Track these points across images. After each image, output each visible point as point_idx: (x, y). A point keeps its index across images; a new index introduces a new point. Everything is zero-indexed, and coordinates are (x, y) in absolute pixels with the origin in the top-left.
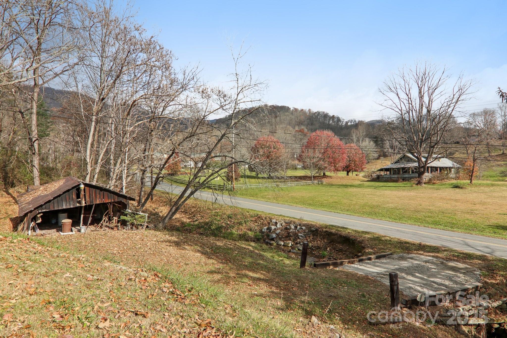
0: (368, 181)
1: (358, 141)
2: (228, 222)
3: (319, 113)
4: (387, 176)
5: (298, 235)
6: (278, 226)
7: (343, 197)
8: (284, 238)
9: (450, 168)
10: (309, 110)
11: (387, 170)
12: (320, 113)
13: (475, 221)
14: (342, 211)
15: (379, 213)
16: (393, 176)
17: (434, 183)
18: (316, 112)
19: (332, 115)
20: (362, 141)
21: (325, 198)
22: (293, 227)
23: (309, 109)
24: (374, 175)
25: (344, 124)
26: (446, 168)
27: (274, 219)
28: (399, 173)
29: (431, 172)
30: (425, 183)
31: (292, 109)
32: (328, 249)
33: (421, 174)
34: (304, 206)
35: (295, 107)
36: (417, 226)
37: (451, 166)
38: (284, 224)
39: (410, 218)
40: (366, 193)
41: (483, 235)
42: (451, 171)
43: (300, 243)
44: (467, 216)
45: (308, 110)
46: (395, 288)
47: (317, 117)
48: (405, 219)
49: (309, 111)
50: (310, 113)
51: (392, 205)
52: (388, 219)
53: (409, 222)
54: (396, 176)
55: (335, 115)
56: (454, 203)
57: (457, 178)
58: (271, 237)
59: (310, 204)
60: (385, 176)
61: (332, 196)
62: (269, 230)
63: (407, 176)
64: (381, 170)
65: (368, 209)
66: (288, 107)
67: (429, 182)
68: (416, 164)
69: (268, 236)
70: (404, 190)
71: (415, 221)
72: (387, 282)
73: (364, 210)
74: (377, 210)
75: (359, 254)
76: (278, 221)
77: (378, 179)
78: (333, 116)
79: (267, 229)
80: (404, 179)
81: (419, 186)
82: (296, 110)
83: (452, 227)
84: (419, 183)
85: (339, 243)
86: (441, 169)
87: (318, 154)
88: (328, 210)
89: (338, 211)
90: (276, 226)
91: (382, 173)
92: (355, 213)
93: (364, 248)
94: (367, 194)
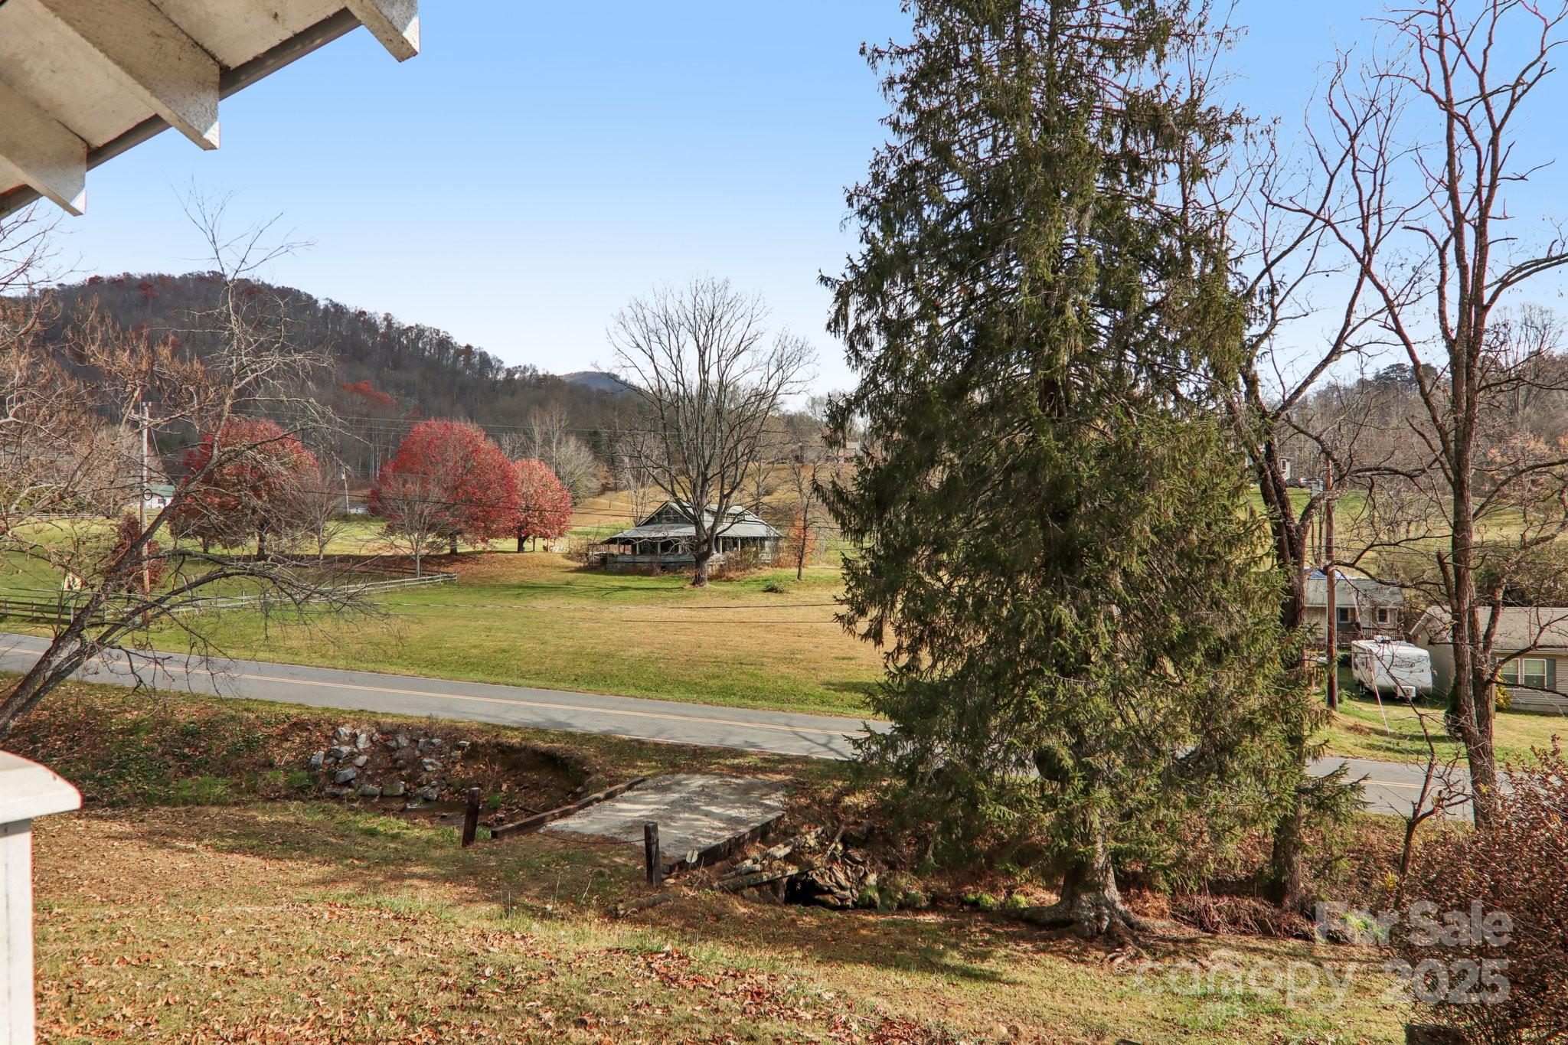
0: (579, 570)
1: (547, 442)
2: (186, 750)
3: (420, 332)
4: (626, 559)
5: (421, 763)
6: (361, 746)
7: (519, 632)
8: (381, 775)
9: (763, 539)
10: (388, 319)
11: (626, 541)
12: (423, 331)
13: (795, 680)
14: (523, 677)
15: (612, 676)
16: (639, 559)
17: (730, 580)
18: (410, 328)
19: (463, 345)
20: (559, 443)
21: (473, 640)
22: (403, 741)
23: (388, 315)
24: (594, 554)
25: (501, 376)
26: (754, 539)
27: (343, 725)
28: (653, 552)
29: (724, 550)
30: (711, 578)
31: (322, 304)
32: (504, 787)
33: (702, 558)
34: (418, 670)
35: (336, 300)
36: (690, 704)
37: (764, 534)
38: (377, 736)
39: (678, 683)
40: (577, 614)
41: (802, 711)
42: (763, 547)
43: (429, 782)
44: (784, 669)
45: (382, 316)
46: (654, 848)
47: (414, 342)
48: (669, 687)
49: (386, 319)
50: (390, 325)
51: (640, 650)
52: (632, 691)
53: (677, 695)
54: (646, 559)
55: (475, 346)
56: (761, 634)
57: (777, 564)
58: (341, 779)
59: (432, 664)
60: (620, 559)
61: (489, 629)
62: (331, 759)
63: (671, 559)
64: (612, 541)
65: (586, 666)
66: (309, 297)
67: (718, 577)
68: (691, 530)
69: (332, 775)
70: (666, 600)
71: (688, 691)
72: (638, 839)
73: (578, 672)
74: (607, 668)
75: (579, 790)
76: (358, 732)
77: (603, 565)
78: (469, 347)
79: (327, 755)
80: (665, 568)
81: (698, 589)
82: (338, 310)
83: (754, 699)
84: (698, 581)
85: (531, 769)
86: (746, 541)
87: (435, 493)
88: (487, 678)
89: (516, 681)
90: (355, 743)
91: (614, 549)
92: (557, 681)
93: (588, 774)
94: (583, 620)
